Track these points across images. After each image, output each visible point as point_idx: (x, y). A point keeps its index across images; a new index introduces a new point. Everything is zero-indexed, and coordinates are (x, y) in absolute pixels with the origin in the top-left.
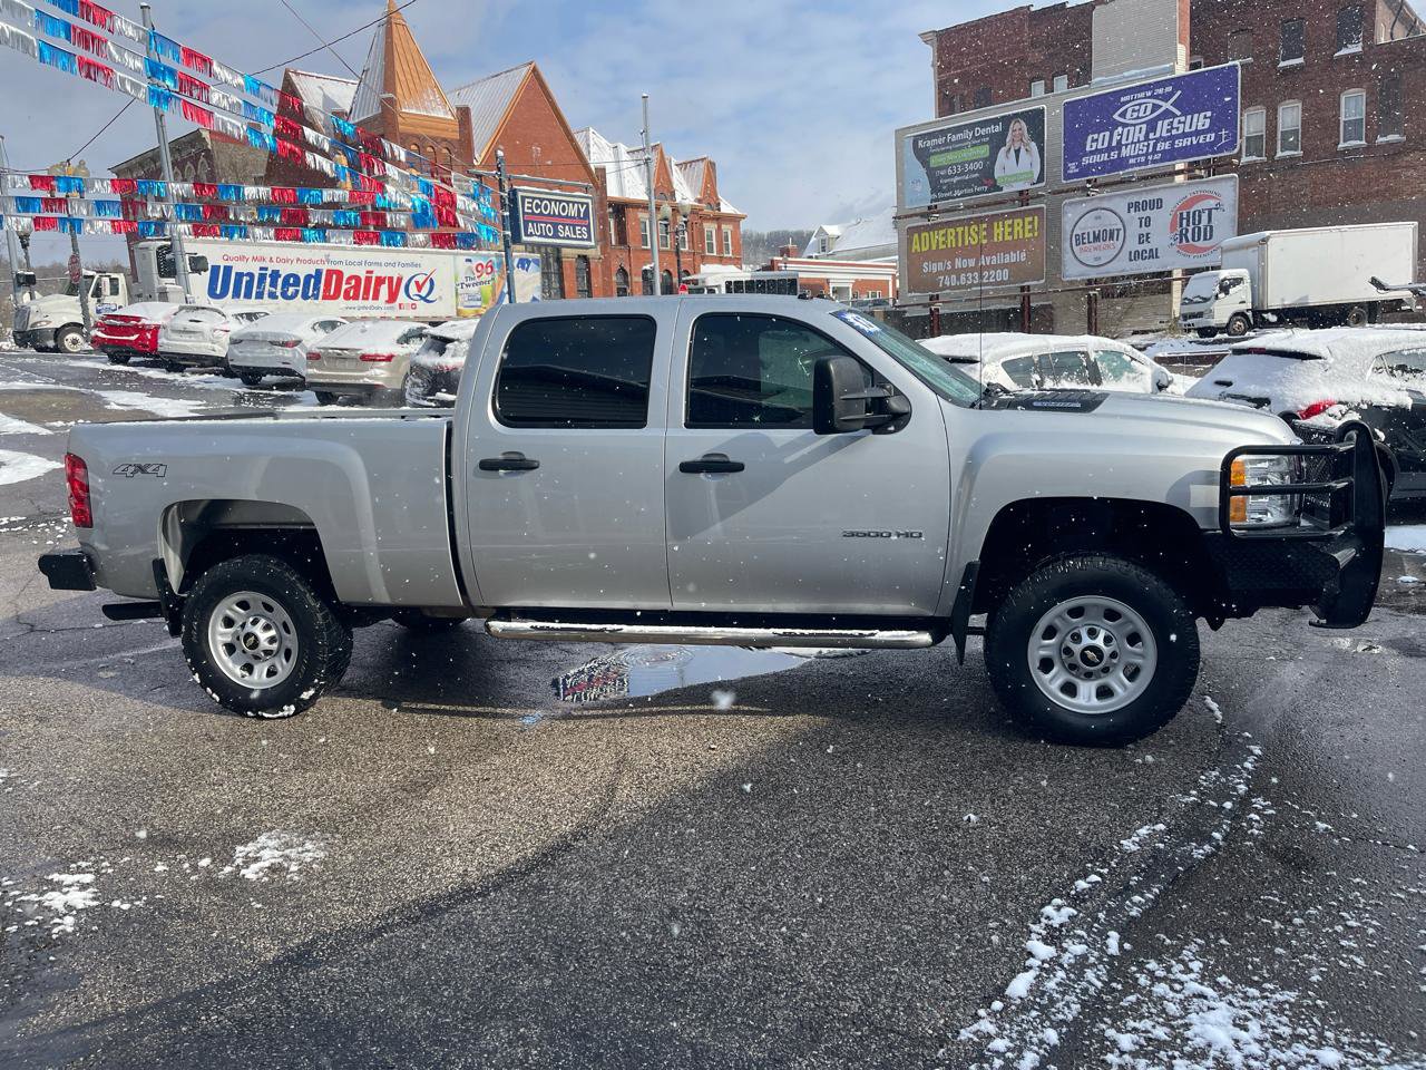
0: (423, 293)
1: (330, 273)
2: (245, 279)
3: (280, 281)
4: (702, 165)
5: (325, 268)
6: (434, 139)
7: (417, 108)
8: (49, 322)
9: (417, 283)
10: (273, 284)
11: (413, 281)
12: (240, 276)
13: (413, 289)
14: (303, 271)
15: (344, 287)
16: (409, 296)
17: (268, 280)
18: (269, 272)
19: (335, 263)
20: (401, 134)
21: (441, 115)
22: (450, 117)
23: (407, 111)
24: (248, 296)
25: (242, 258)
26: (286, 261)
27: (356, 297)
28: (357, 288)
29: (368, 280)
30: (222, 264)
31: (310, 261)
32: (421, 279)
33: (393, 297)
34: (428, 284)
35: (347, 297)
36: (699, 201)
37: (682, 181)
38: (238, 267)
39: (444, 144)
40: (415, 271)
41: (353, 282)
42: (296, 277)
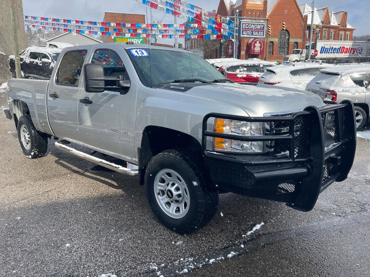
0: (360, 52)
1: (342, 47)
2: (327, 49)
3: (333, 49)
4: (342, 13)
5: (342, 46)
6: (256, 10)
7: (252, 2)
8: (292, 60)
9: (359, 49)
10: (332, 50)
11: (358, 49)
12: (326, 48)
13: (358, 51)
14: (337, 47)
15: (345, 50)
16: (357, 52)
17: (331, 49)
18: (331, 48)
19: (344, 45)
20: (246, 9)
21: (259, 3)
22: (261, 3)
23: (249, 3)
24: (327, 53)
25: (327, 45)
26: (335, 45)
27: (346, 53)
28: (347, 51)
29: (350, 48)
30: (323, 46)
31: (339, 45)
32: (360, 48)
33: (354, 52)
34: (361, 49)
35: (345, 53)
36: (339, 24)
37: (335, 18)
38: (326, 47)
39: (258, 12)
40: (359, 46)
41: (346, 49)
42: (336, 48)
